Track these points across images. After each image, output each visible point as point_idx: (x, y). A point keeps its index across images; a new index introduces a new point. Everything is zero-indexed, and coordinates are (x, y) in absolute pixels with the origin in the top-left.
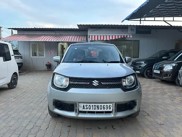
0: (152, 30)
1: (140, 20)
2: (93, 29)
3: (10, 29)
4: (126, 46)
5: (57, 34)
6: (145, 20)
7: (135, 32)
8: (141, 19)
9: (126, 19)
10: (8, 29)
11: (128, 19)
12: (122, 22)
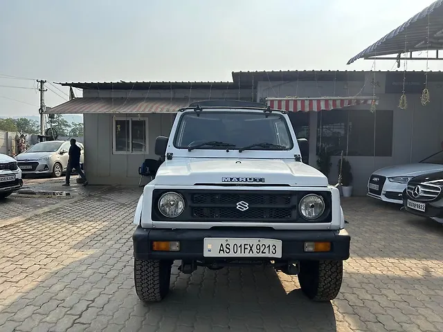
2: (271, 84)
3: (66, 84)
5: (178, 96)
6: (411, 58)
7: (381, 89)
8: (399, 56)
9: (360, 56)
10: (63, 85)
11: (367, 55)
12: (348, 63)
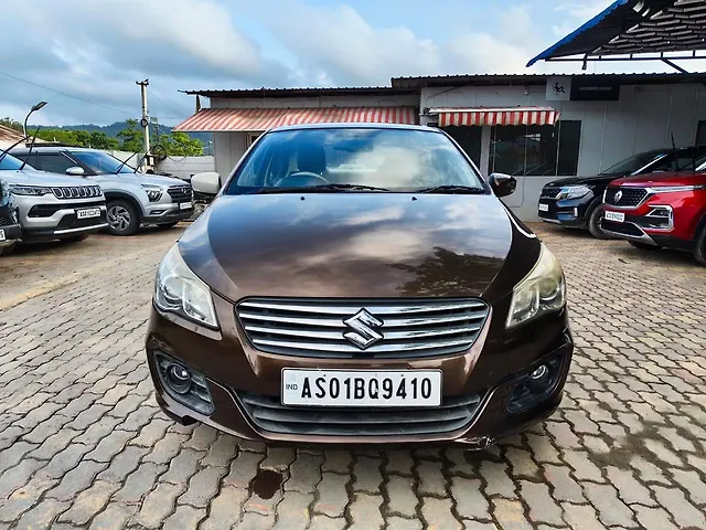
0: (622, 88)
1: (585, 60)
2: (436, 90)
3: (194, 93)
4: (539, 135)
5: (324, 105)
6: (600, 59)
7: (566, 96)
8: (587, 56)
9: (540, 57)
10: (189, 93)
11: (549, 55)
12: (528, 66)
